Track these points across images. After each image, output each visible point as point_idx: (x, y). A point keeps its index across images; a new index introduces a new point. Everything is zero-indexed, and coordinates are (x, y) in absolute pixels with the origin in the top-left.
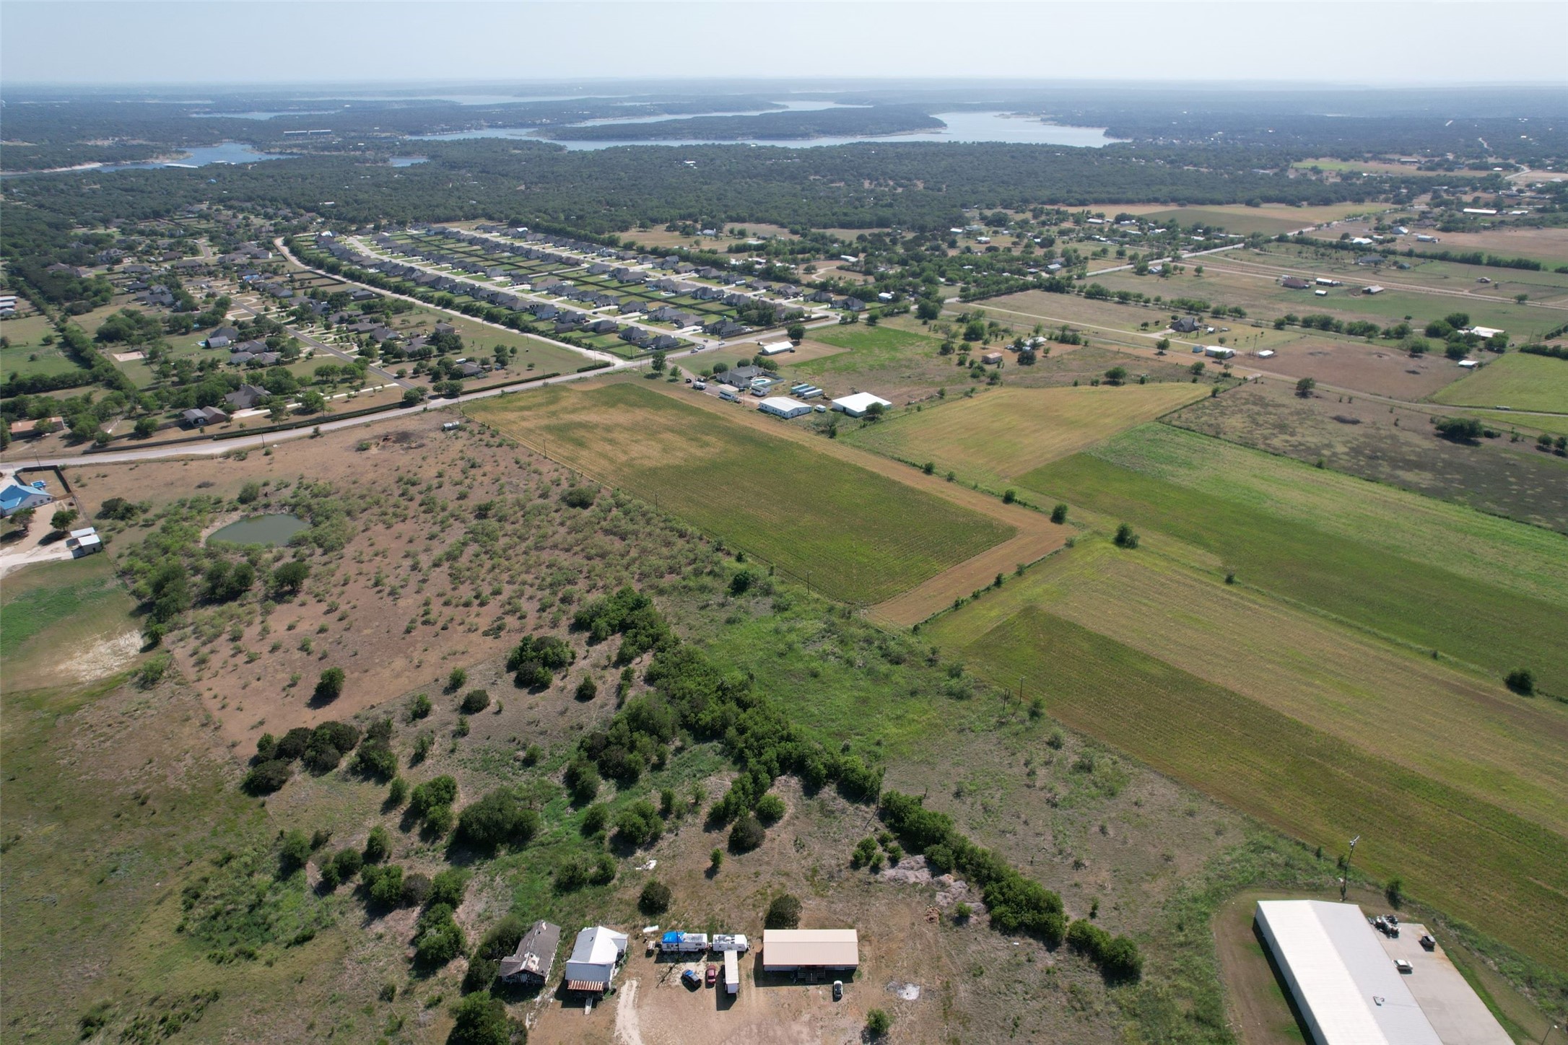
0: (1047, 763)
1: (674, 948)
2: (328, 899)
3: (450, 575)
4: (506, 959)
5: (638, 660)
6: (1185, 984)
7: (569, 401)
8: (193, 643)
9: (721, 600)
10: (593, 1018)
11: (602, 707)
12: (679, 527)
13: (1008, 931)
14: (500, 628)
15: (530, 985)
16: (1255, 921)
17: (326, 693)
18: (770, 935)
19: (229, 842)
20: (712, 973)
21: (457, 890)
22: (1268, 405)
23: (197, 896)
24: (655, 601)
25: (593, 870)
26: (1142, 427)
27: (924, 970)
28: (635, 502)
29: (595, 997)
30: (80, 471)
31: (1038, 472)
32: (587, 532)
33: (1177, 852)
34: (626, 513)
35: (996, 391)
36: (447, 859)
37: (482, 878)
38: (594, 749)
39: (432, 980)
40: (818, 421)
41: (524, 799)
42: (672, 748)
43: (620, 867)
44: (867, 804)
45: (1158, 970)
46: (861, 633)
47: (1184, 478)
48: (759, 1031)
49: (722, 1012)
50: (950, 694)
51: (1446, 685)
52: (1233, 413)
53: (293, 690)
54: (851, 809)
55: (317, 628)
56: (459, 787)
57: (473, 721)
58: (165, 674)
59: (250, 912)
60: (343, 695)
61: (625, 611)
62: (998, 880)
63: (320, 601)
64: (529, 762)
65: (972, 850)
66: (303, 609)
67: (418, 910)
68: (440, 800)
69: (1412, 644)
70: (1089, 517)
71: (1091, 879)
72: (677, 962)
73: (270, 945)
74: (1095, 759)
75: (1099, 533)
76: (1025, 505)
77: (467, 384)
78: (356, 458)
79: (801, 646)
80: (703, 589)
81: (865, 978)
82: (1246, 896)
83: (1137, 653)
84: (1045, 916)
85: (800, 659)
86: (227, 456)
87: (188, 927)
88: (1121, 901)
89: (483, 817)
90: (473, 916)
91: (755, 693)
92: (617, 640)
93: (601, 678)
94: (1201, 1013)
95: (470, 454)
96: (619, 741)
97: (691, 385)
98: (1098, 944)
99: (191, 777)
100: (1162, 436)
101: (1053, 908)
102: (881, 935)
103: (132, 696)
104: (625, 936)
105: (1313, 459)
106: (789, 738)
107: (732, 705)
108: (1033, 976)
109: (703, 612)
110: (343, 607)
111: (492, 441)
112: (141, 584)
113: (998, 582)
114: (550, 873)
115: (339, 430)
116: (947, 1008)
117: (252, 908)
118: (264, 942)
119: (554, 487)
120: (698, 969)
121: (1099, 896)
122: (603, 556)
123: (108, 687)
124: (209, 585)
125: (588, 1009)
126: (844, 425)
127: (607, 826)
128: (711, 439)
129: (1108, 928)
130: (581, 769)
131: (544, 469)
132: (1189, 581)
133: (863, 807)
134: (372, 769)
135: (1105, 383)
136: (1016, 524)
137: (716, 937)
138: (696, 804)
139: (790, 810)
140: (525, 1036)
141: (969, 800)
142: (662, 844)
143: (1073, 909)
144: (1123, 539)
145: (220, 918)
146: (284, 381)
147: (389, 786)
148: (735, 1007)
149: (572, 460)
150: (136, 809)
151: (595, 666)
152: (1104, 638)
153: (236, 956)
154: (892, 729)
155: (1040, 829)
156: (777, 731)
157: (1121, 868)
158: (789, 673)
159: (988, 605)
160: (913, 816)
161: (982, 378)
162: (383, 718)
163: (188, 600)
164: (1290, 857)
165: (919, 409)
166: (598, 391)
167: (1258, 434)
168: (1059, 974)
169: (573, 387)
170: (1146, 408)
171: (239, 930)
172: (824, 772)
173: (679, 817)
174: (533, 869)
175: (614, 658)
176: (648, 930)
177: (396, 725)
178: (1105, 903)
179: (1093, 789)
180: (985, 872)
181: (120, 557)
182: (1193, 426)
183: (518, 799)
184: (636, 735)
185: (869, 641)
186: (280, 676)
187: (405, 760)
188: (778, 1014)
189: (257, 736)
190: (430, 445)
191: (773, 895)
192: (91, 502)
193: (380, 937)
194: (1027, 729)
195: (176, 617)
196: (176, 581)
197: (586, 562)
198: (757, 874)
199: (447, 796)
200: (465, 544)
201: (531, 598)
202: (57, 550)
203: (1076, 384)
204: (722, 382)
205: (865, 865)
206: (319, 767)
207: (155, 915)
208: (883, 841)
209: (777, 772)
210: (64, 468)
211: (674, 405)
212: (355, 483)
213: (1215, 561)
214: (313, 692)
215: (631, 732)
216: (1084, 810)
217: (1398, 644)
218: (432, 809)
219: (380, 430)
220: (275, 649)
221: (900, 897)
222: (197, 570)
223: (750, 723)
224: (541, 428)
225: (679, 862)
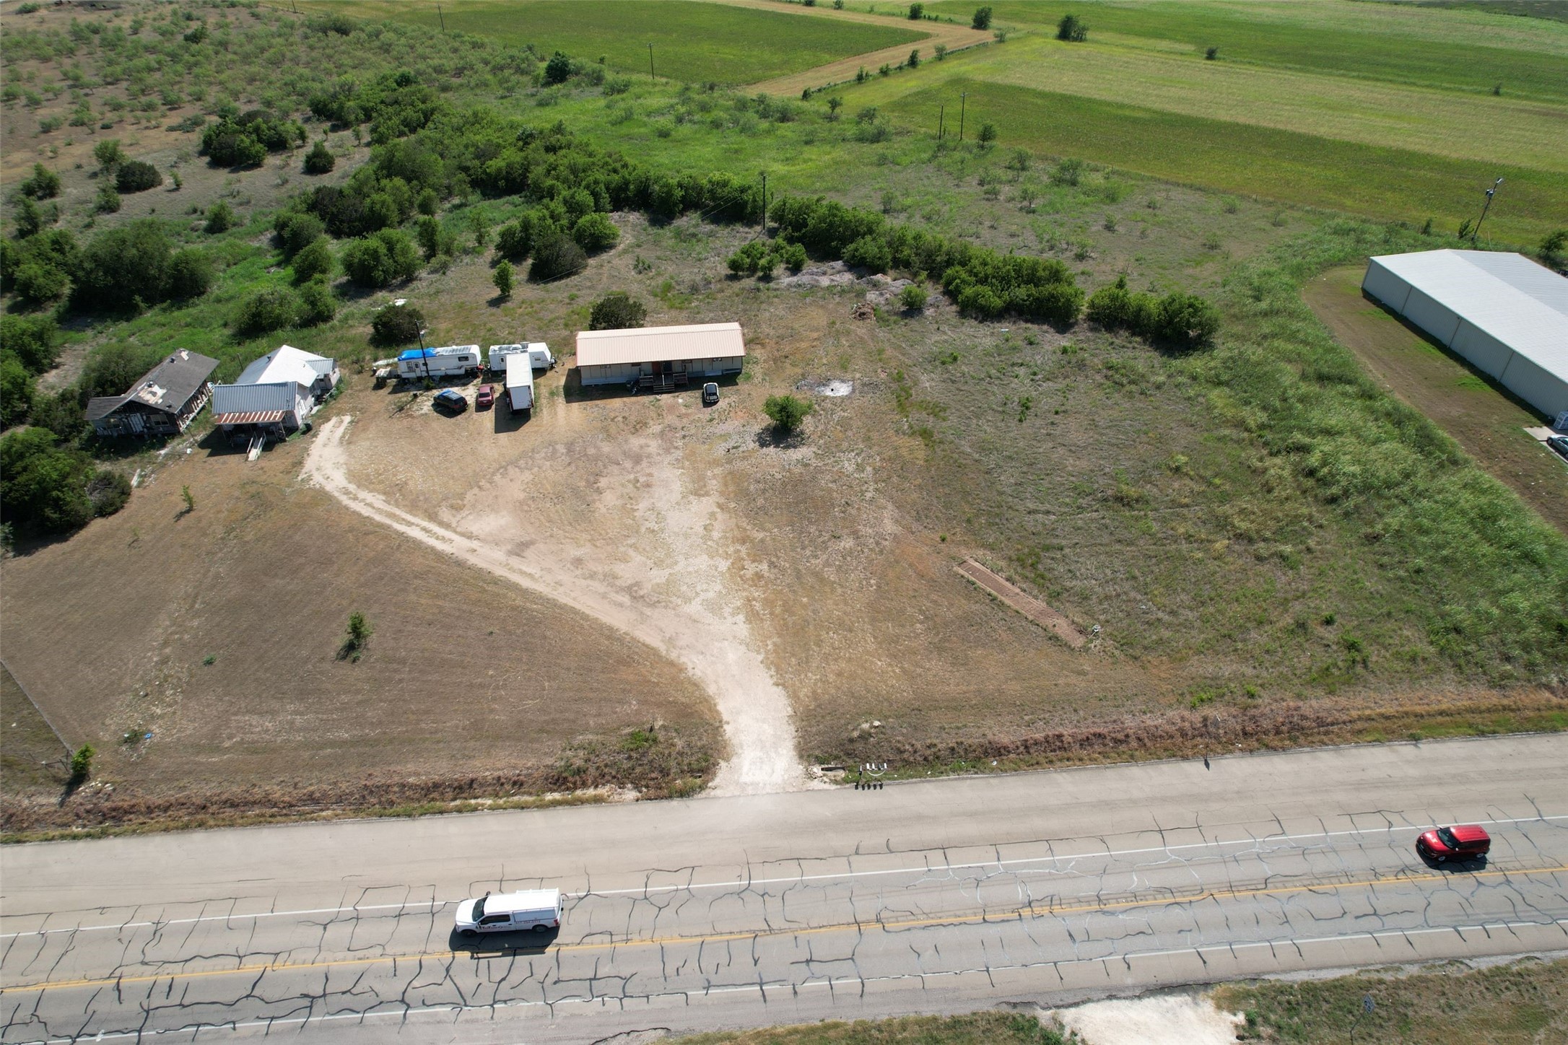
0: (1012, 182)
1: (420, 372)
3: (129, 90)
6: (1288, 347)
9: (528, 90)
10: (262, 463)
11: (341, 176)
13: (986, 314)
14: (195, 122)
15: (148, 428)
16: (1363, 293)
18: (589, 336)
20: (488, 395)
27: (858, 364)
29: (269, 435)
32: (342, 49)
33: (1223, 241)
37: (103, 340)
38: (319, 201)
42: (447, 203)
43: (342, 310)
44: (749, 224)
45: (1239, 338)
46: (730, 103)
48: (570, 451)
49: (503, 436)
50: (861, 139)
51: (1522, 111)
54: (722, 231)
57: (130, 198)
62: (963, 264)
64: (215, 229)
65: (917, 240)
69: (1465, 87)
70: (1019, 25)
71: (1106, 266)
72: (428, 388)
75: (1035, 34)
76: (936, 19)
79: (643, 116)
81: (758, 380)
82: (1340, 272)
84: (1050, 288)
91: (573, 139)
93: (344, 155)
96: (359, 192)
98: (1140, 309)
101: (1059, 278)
102: (782, 337)
107: (538, 149)
108: (1040, 358)
109: (503, 98)
113: (913, 63)
114: (225, 325)
116: (904, 400)
120: (464, 392)
125: (254, 453)
132: (1159, 60)
133: (742, 228)
136: (927, 31)
137: (494, 348)
138: (477, 241)
139: (628, 240)
140: (126, 495)
141: (903, 215)
142: (419, 284)
144: (1068, 31)
148: (526, 429)
151: (336, 146)
155: (1015, 231)
156: (606, 163)
157: (1147, 257)
158: (628, 134)
159: (903, 78)
160: (823, 211)
164: (1389, 236)
168: (1082, 352)
172: (679, 197)
173: (450, 258)
174: (196, 323)
175: (366, 137)
176: (380, 361)
179: (1083, 197)
180: (941, 259)
184: (383, 181)
185: (741, 106)
188: (605, 430)
198: (572, 298)
205: (750, 273)
208: (776, 253)
209: (610, 207)
213: (1189, 48)
215: (378, 180)
216: (1076, 214)
221: (808, 300)
223: (562, 161)
225: (444, 298)
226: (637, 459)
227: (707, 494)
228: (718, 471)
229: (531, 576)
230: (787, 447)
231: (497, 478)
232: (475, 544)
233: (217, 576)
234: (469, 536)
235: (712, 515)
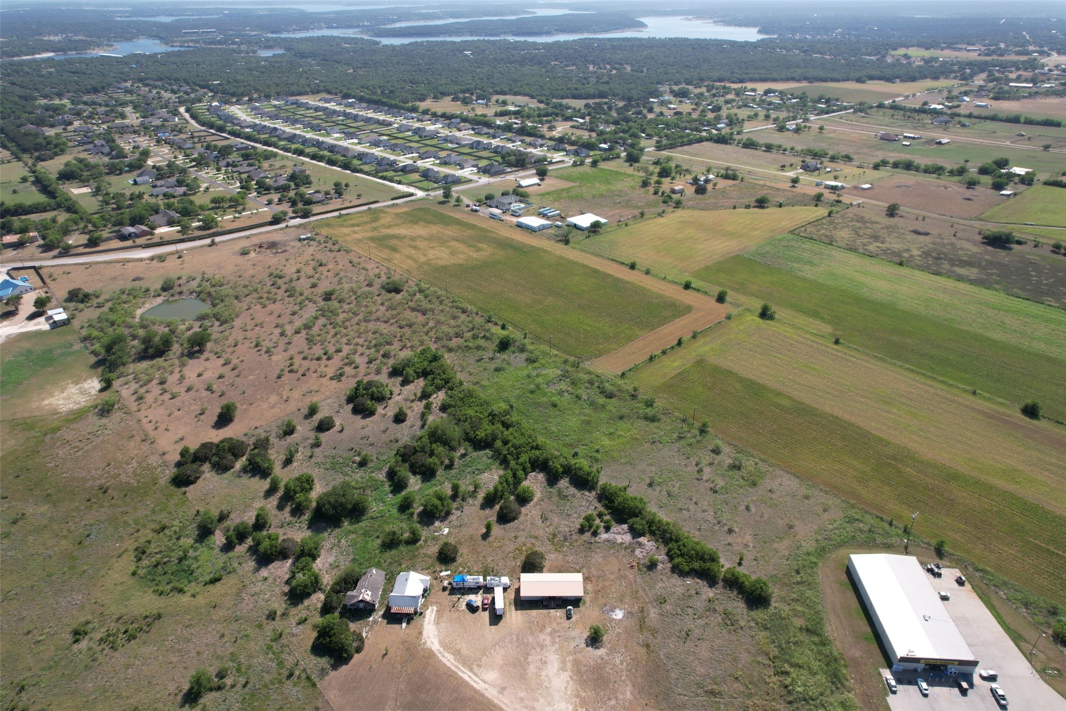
0: (711, 464)
1: (461, 586)
2: (231, 554)
3: (307, 339)
4: (349, 593)
5: (435, 396)
6: (800, 608)
7: (386, 220)
8: (134, 386)
9: (491, 355)
10: (408, 631)
11: (411, 427)
12: (462, 306)
13: (683, 574)
14: (341, 375)
15: (366, 610)
16: (848, 568)
17: (225, 419)
18: (525, 577)
19: (164, 518)
20: (486, 601)
21: (316, 548)
22: (866, 222)
23: (144, 552)
24: (446, 356)
25: (406, 535)
26: (779, 237)
27: (627, 599)
28: (432, 289)
29: (409, 618)
30: (52, 270)
31: (707, 268)
32: (399, 309)
33: (797, 523)
34: (426, 297)
35: (680, 213)
36: (309, 528)
37: (332, 540)
38: (406, 455)
39: (300, 607)
40: (557, 233)
41: (360, 488)
42: (459, 454)
43: (424, 533)
44: (590, 491)
45: (782, 599)
46: (586, 377)
47: (808, 272)
48: (518, 639)
49: (493, 627)
50: (646, 418)
51: (981, 412)
52: (842, 228)
53: (202, 417)
54: (578, 494)
55: (217, 375)
56: (316, 481)
57: (324, 437)
58: (116, 407)
59: (179, 562)
60: (236, 420)
61: (426, 363)
62: (677, 541)
63: (218, 357)
64: (363, 464)
65: (660, 521)
66: (207, 363)
67: (290, 561)
68: (303, 490)
69: (960, 386)
70: (742, 299)
71: (739, 540)
72: (463, 594)
73: (193, 584)
74: (743, 461)
75: (748, 310)
76: (698, 290)
77: (316, 209)
78: (240, 260)
79: (545, 386)
80: (478, 348)
81: (588, 605)
82: (842, 551)
83: (772, 391)
84: (708, 565)
85: (545, 394)
86: (152, 259)
87: (139, 572)
88: (759, 555)
89: (332, 500)
90: (327, 565)
91: (514, 418)
92: (421, 382)
93: (410, 408)
94: (810, 627)
95: (318, 256)
96: (423, 450)
97: (469, 209)
98: (743, 583)
99: (135, 475)
100: (793, 243)
101: (713, 559)
102: (599, 577)
103: (94, 422)
104: (428, 578)
105: (897, 259)
106: (537, 448)
107: (499, 426)
108: (699, 604)
109: (479, 364)
110: (235, 361)
111: (333, 248)
112: (97, 346)
113: (679, 343)
114: (378, 537)
115: (228, 241)
116: (642, 625)
117: (180, 560)
118: (190, 582)
119: (376, 279)
120: (477, 599)
121: (744, 551)
122: (410, 326)
123: (78, 416)
124: (143, 347)
125: (404, 625)
126: (575, 236)
127: (415, 505)
128: (483, 246)
129: (750, 573)
130: (398, 468)
131: (369, 267)
132: (809, 343)
133: (587, 493)
134: (257, 469)
135: (754, 207)
136: (692, 303)
137: (488, 578)
138: (475, 491)
139: (538, 496)
140: (363, 642)
141: (658, 489)
142: (452, 518)
143: (727, 560)
144: (765, 314)
145: (159, 567)
146: (189, 207)
147: (269, 480)
148: (502, 623)
149: (389, 260)
150: (101, 496)
151: (406, 400)
152: (751, 380)
153: (171, 591)
154: (607, 442)
155: (705, 508)
156: (529, 443)
157: (760, 533)
158: (538, 405)
159: (672, 358)
160: (621, 499)
161: (670, 203)
162: (263, 435)
163: (130, 357)
164: (872, 526)
165: (626, 225)
166: (406, 213)
167: (859, 242)
168: (717, 602)
169: (388, 210)
170: (783, 224)
171: (172, 574)
172: (561, 470)
173: (463, 500)
174: (366, 534)
175: (419, 395)
176: (443, 574)
177: (273, 440)
178: (748, 556)
179: (741, 481)
180: (668, 535)
181: (82, 328)
182: (814, 237)
183: (356, 489)
184: (434, 446)
185: (591, 383)
186: (193, 408)
187: (279, 463)
188: (530, 628)
189: (179, 448)
190: (291, 251)
191: (526, 551)
192: (60, 291)
193: (266, 579)
194: (698, 442)
195: (122, 369)
196: (120, 344)
197: (398, 330)
198: (516, 537)
199: (308, 487)
200: (316, 318)
201: (362, 354)
202: (39, 324)
203: (735, 208)
204: (491, 207)
205: (588, 531)
206: (221, 468)
207: (117, 565)
208: (600, 515)
209: (529, 470)
210: (40, 268)
211: (458, 222)
212: (240, 277)
213: (828, 329)
214: (216, 419)
215: (431, 443)
216: (735, 495)
217: (950, 385)
218: (298, 495)
219: (256, 240)
220: (189, 389)
221: (611, 552)
222: (134, 337)
223: (511, 438)
224: (367, 239)
225: (464, 529)
226: (542, 647)
227: (566, 671)
228: (571, 658)
229: (506, 704)
230: (596, 648)
231: (492, 651)
232: (487, 686)
233: (402, 690)
234: (485, 682)
235: (568, 681)
